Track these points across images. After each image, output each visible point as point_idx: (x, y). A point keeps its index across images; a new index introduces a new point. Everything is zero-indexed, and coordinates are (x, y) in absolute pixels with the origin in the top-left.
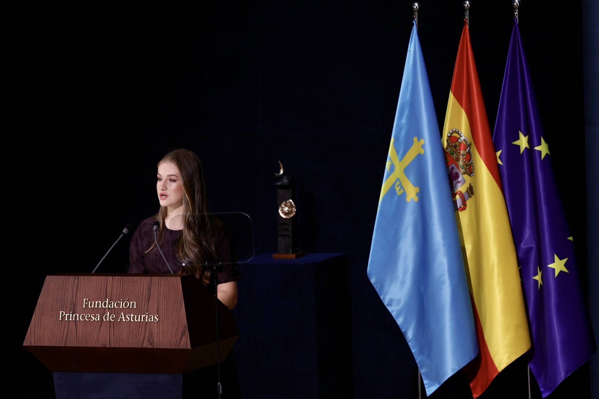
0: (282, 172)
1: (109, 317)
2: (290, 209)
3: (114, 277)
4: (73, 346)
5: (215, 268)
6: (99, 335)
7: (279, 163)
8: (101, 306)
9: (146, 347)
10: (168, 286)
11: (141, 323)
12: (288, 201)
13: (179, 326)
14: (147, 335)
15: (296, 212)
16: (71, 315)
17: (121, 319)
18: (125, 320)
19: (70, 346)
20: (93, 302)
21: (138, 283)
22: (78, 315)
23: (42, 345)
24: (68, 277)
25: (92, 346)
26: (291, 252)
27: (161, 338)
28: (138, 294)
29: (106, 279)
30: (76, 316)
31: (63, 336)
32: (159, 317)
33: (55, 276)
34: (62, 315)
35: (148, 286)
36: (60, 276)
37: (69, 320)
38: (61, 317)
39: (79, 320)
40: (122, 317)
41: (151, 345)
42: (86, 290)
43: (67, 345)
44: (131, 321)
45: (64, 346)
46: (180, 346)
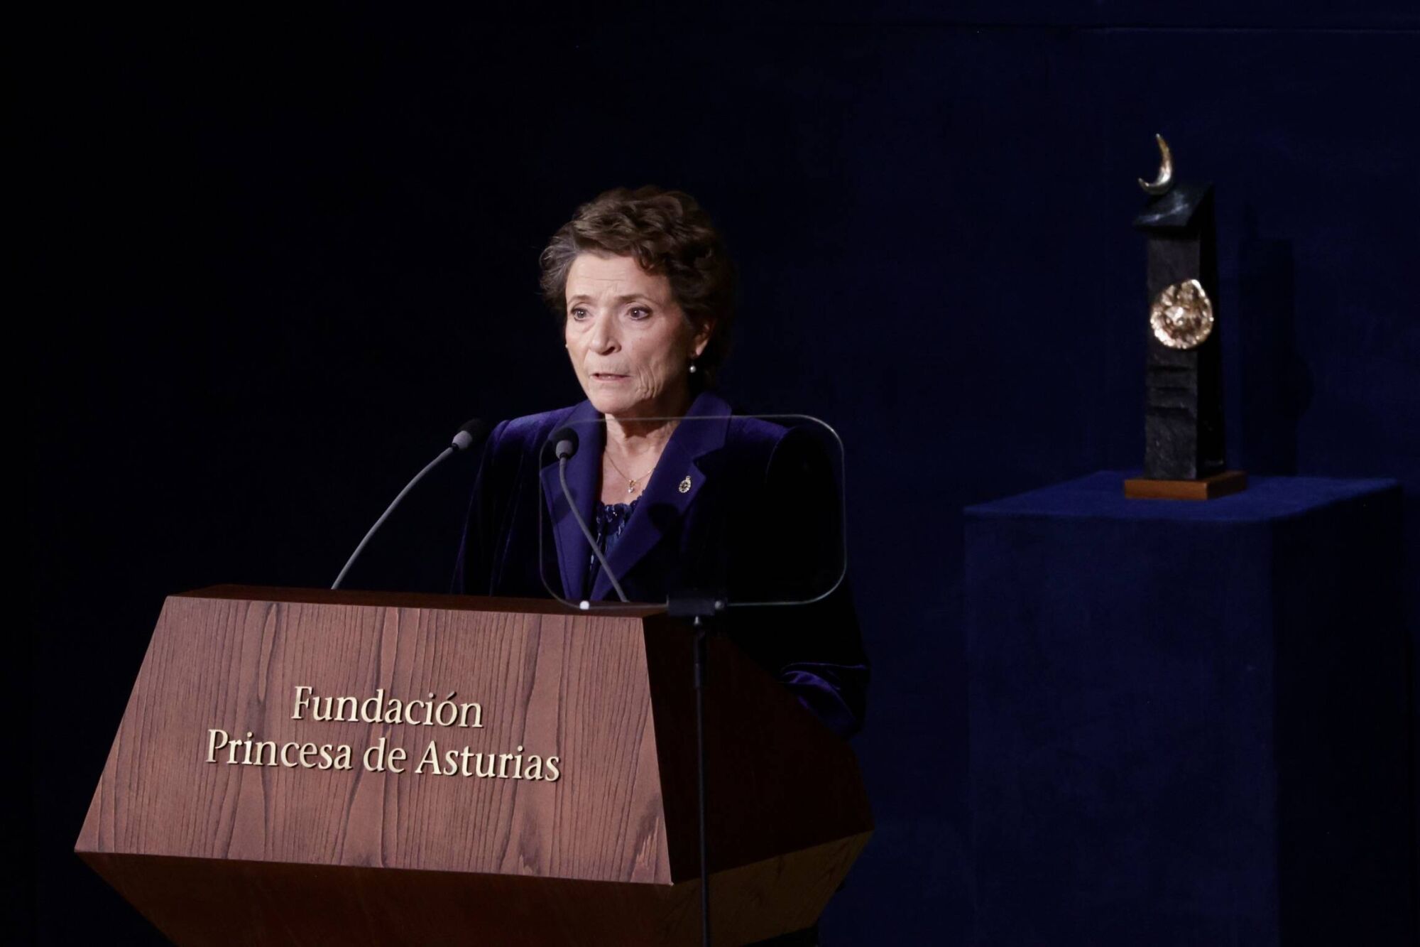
0: (1166, 175)
1: (383, 757)
2: (1192, 316)
3: (408, 609)
4: (253, 858)
5: (697, 621)
6: (347, 822)
7: (1156, 143)
8: (358, 714)
9: (511, 873)
10: (597, 651)
11: (498, 783)
12: (1184, 285)
13: (633, 800)
14: (517, 829)
16: (249, 744)
17: (427, 767)
18: (441, 769)
19: (244, 859)
20: (329, 700)
21: (493, 635)
22: (273, 745)
23: (142, 852)
24: (243, 602)
25: (321, 862)
26: (1193, 472)
27: (565, 840)
28: (489, 677)
29: (379, 618)
30: (266, 748)
31: (218, 822)
32: (562, 764)
33: (197, 600)
34: (218, 742)
35: (527, 647)
36: (212, 600)
37: (240, 764)
38: (215, 750)
39: (278, 766)
40: (431, 760)
41: (531, 866)
42: (305, 656)
43: (231, 857)
44: (463, 776)
45: (220, 857)
46: (633, 874)
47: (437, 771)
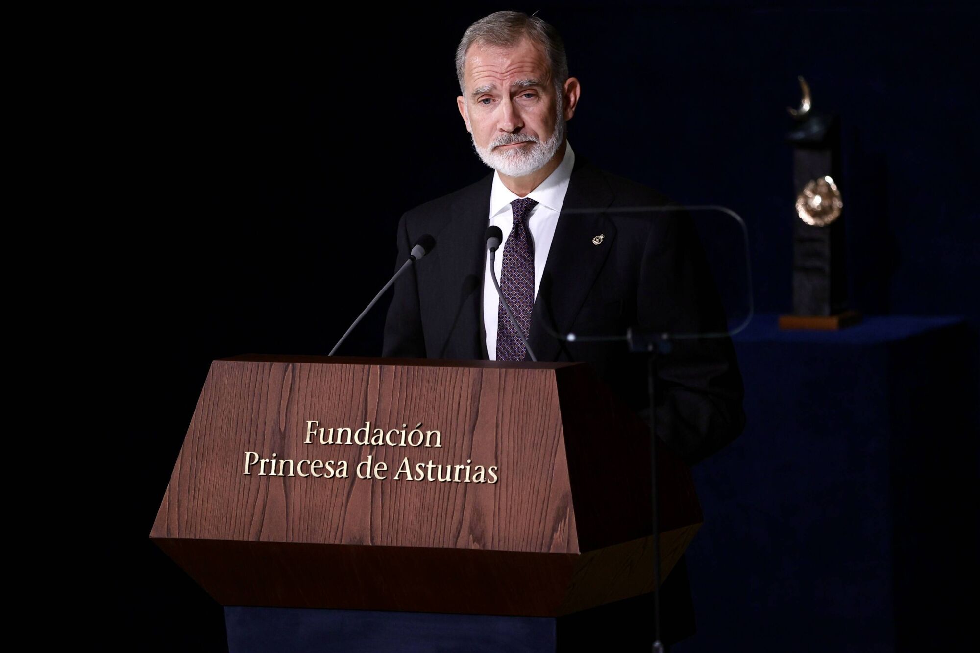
0: (806, 106)
1: (371, 469)
2: (827, 203)
3: (386, 366)
4: (278, 540)
6: (345, 513)
7: (799, 84)
8: (352, 440)
9: (464, 547)
10: (523, 393)
11: (454, 485)
12: (821, 182)
13: (551, 496)
14: (467, 517)
15: (843, 211)
16: (274, 461)
17: (403, 475)
18: (412, 476)
19: (271, 541)
20: (331, 430)
21: (447, 384)
22: (291, 462)
23: (198, 537)
24: (268, 364)
25: (327, 542)
26: (827, 309)
27: (503, 526)
28: (445, 412)
29: (366, 372)
30: (287, 464)
31: (253, 517)
32: (499, 471)
33: (233, 363)
34: (251, 462)
35: (472, 390)
36: (246, 363)
37: (267, 475)
38: (249, 465)
39: (295, 476)
40: (405, 470)
41: (479, 542)
42: (313, 399)
43: (261, 540)
44: (428, 480)
45: (254, 540)
46: (552, 547)
47: (409, 478)
